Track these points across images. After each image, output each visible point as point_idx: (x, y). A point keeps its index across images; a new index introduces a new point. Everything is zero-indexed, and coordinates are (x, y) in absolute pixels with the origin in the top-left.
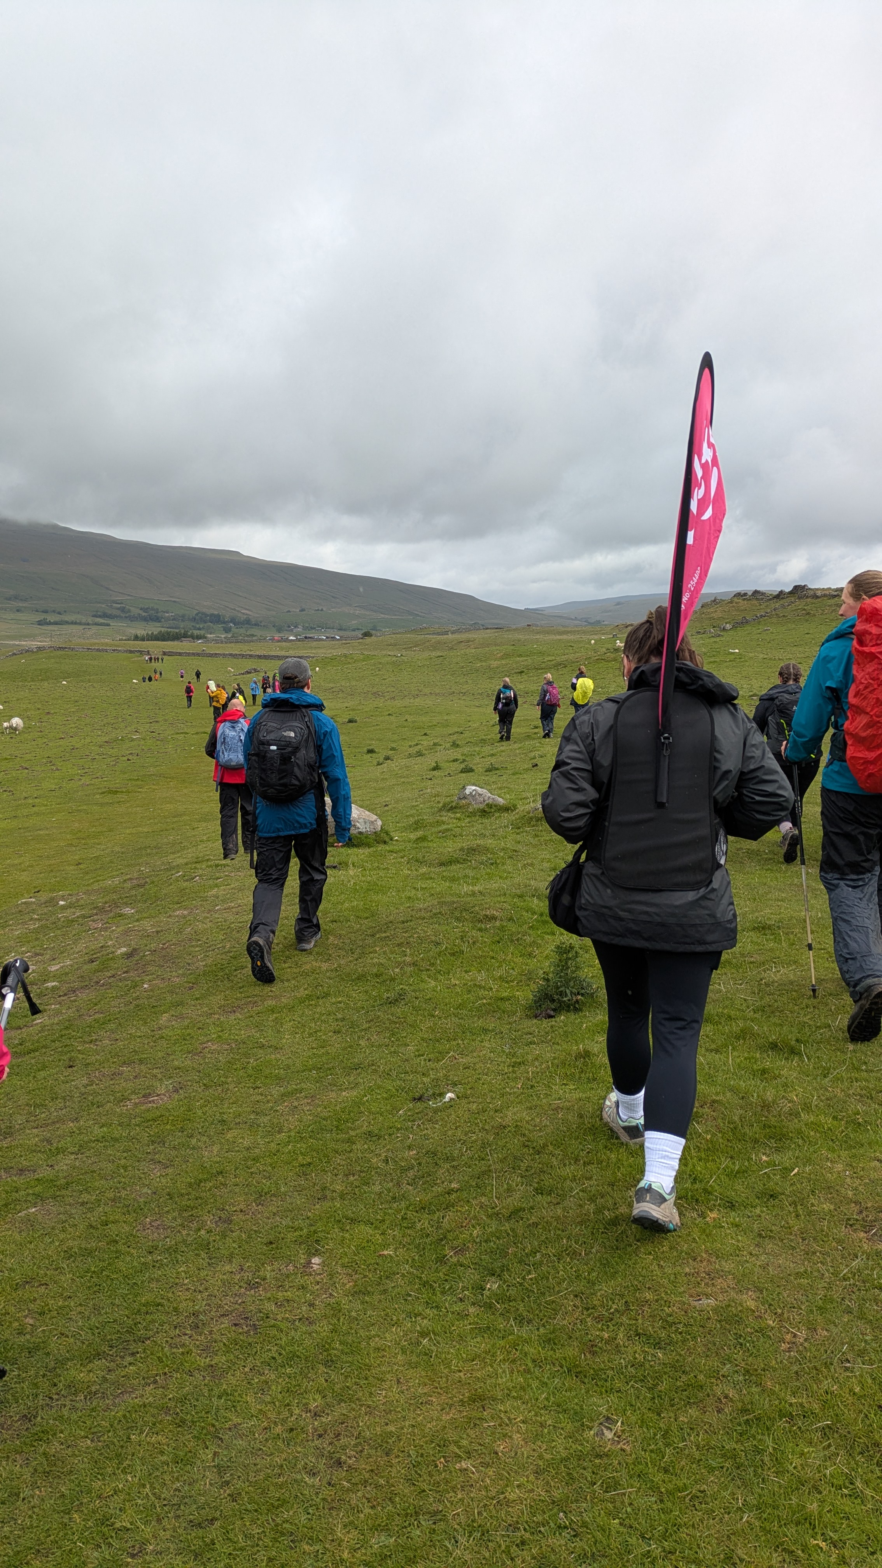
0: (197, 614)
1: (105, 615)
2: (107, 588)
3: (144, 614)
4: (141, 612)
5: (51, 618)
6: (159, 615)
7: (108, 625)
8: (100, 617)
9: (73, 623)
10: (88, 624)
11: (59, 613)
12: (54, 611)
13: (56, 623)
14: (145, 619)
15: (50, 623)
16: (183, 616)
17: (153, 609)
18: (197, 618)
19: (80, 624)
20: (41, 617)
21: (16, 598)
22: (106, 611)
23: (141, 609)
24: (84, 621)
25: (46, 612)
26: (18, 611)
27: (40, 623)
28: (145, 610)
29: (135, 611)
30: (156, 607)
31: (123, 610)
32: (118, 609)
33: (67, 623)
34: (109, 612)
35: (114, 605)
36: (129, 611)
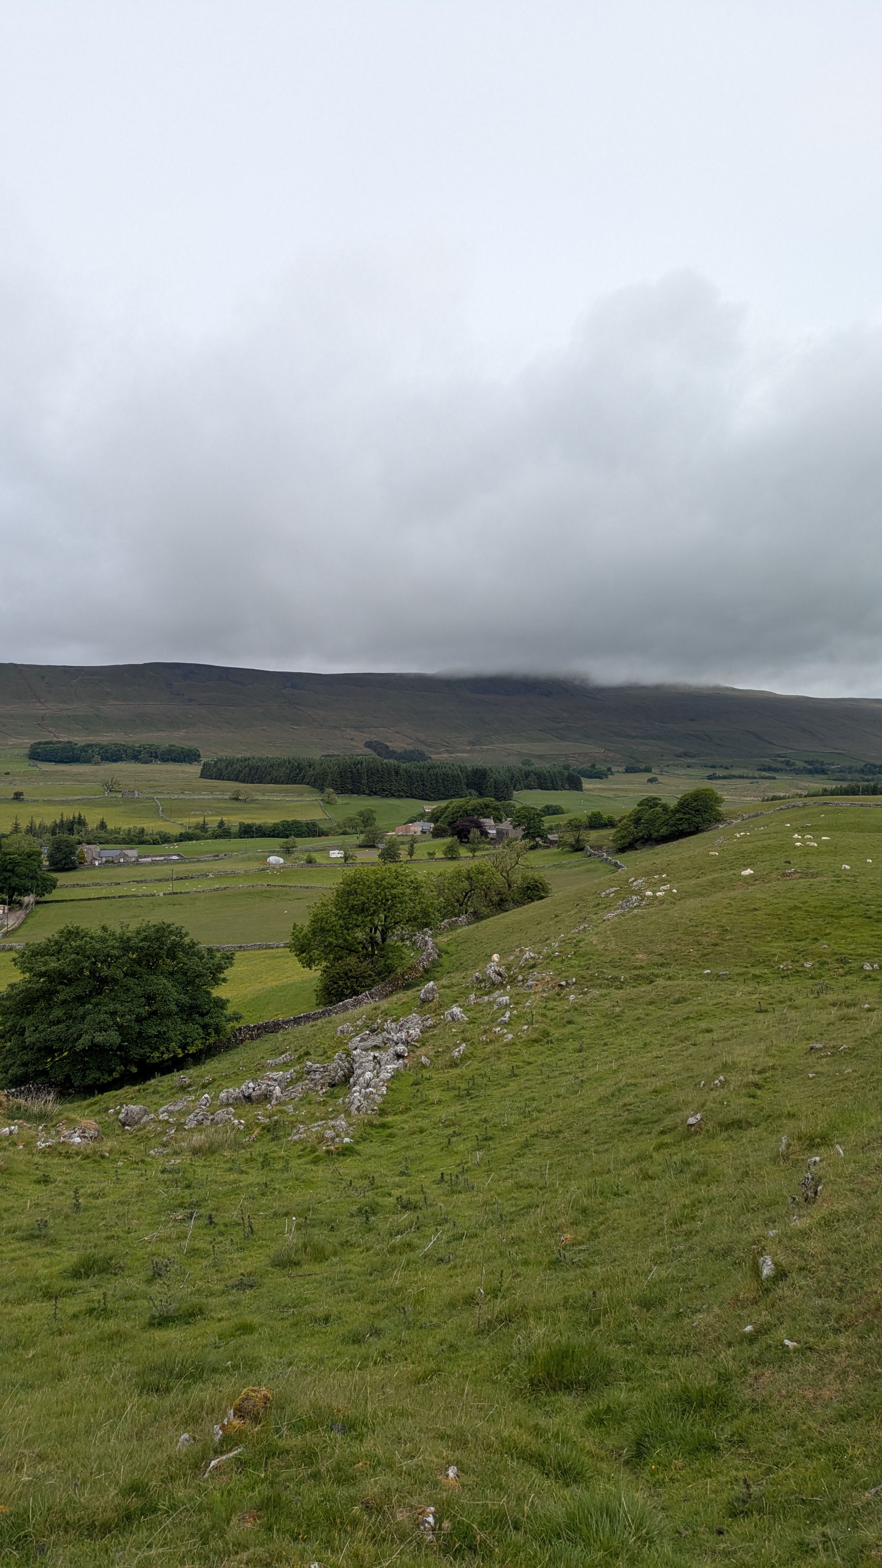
0: (865, 766)
1: (770, 769)
2: (770, 743)
3: (809, 767)
4: (806, 765)
5: (720, 772)
6: (825, 767)
7: (774, 778)
8: (765, 770)
9: (740, 777)
10: (755, 778)
11: (726, 768)
12: (721, 766)
13: (724, 778)
14: (810, 772)
15: (719, 778)
16: (850, 768)
17: (817, 762)
18: (866, 769)
19: (747, 778)
20: (711, 772)
21: (686, 755)
22: (771, 765)
23: (806, 762)
24: (750, 775)
25: (713, 767)
26: (688, 767)
27: (710, 778)
28: (809, 763)
29: (800, 764)
30: (821, 759)
31: (787, 763)
32: (782, 762)
33: (734, 777)
34: (774, 765)
35: (779, 759)
36: (794, 764)
